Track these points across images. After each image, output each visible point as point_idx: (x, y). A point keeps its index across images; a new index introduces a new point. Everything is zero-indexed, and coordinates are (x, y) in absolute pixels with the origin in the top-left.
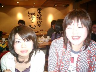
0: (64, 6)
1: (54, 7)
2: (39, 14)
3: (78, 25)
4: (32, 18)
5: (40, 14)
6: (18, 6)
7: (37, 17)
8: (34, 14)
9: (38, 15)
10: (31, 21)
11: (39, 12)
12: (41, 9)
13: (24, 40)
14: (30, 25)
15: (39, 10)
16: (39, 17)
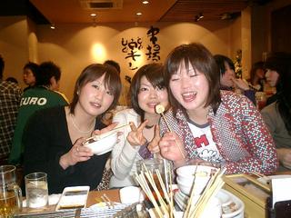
0: (224, 17)
1: (195, 21)
2: (152, 45)
3: (188, 71)
4: (132, 55)
5: (154, 43)
6: (94, 23)
7: (148, 52)
8: (137, 44)
9: (149, 48)
10: (130, 64)
11: (151, 40)
12: (158, 30)
13: (154, 87)
14: (127, 77)
15: (153, 31)
16: (153, 52)
